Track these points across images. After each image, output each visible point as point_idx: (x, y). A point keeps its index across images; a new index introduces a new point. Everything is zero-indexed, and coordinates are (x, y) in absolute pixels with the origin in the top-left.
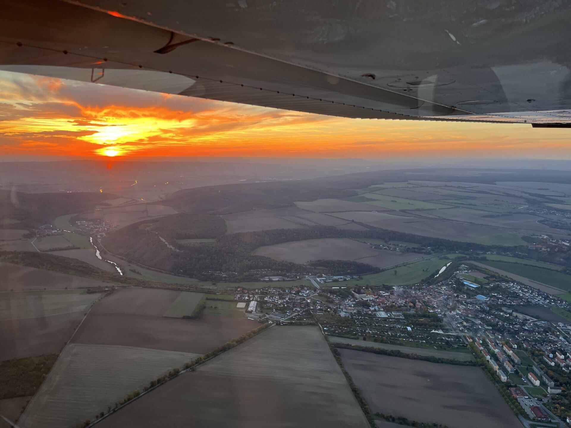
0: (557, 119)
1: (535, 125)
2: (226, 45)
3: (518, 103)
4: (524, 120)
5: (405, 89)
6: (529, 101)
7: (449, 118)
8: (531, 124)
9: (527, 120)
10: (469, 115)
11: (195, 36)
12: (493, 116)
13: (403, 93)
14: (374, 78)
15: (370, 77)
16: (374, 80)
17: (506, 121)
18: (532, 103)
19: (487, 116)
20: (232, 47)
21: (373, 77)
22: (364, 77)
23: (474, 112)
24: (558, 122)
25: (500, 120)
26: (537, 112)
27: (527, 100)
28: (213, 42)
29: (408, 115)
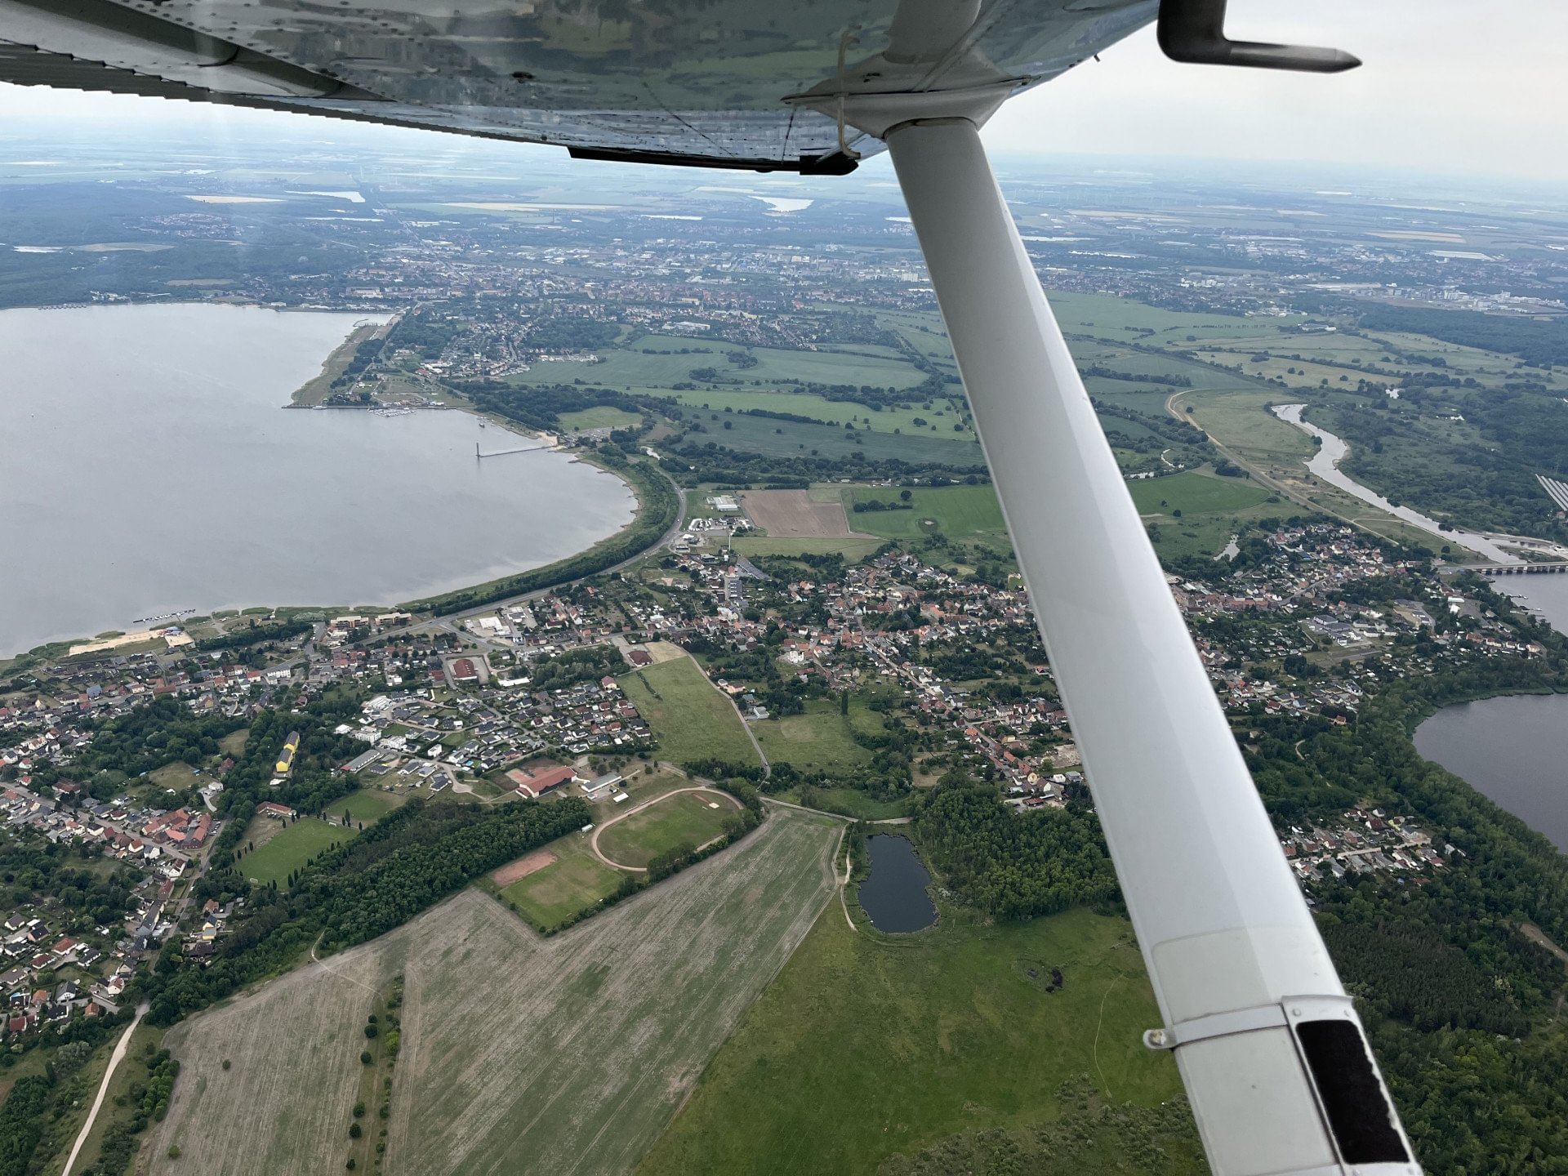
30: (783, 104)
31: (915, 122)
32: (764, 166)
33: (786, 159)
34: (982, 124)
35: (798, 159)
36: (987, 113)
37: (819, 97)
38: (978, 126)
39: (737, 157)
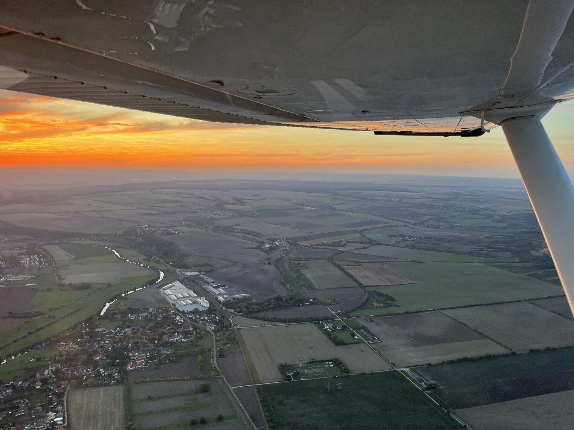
0: (391, 128)
1: (377, 133)
2: (53, 41)
3: (356, 114)
4: (366, 128)
5: (255, 96)
6: (364, 112)
7: (303, 125)
8: (373, 132)
9: (368, 128)
10: (318, 123)
11: (13, 29)
12: (339, 124)
13: (253, 100)
14: (222, 85)
15: (218, 84)
16: (223, 86)
17: (352, 129)
18: (367, 114)
19: (334, 124)
20: (59, 43)
21: (221, 83)
22: (212, 83)
23: (321, 120)
24: (393, 130)
25: (344, 128)
26: (373, 122)
27: (362, 111)
28: (37, 36)
29: (265, 120)
30: (459, 114)
31: (513, 118)
32: (446, 134)
33: (456, 132)
34: (542, 118)
35: (460, 132)
36: (544, 114)
37: (473, 112)
38: (541, 119)
39: (436, 132)
